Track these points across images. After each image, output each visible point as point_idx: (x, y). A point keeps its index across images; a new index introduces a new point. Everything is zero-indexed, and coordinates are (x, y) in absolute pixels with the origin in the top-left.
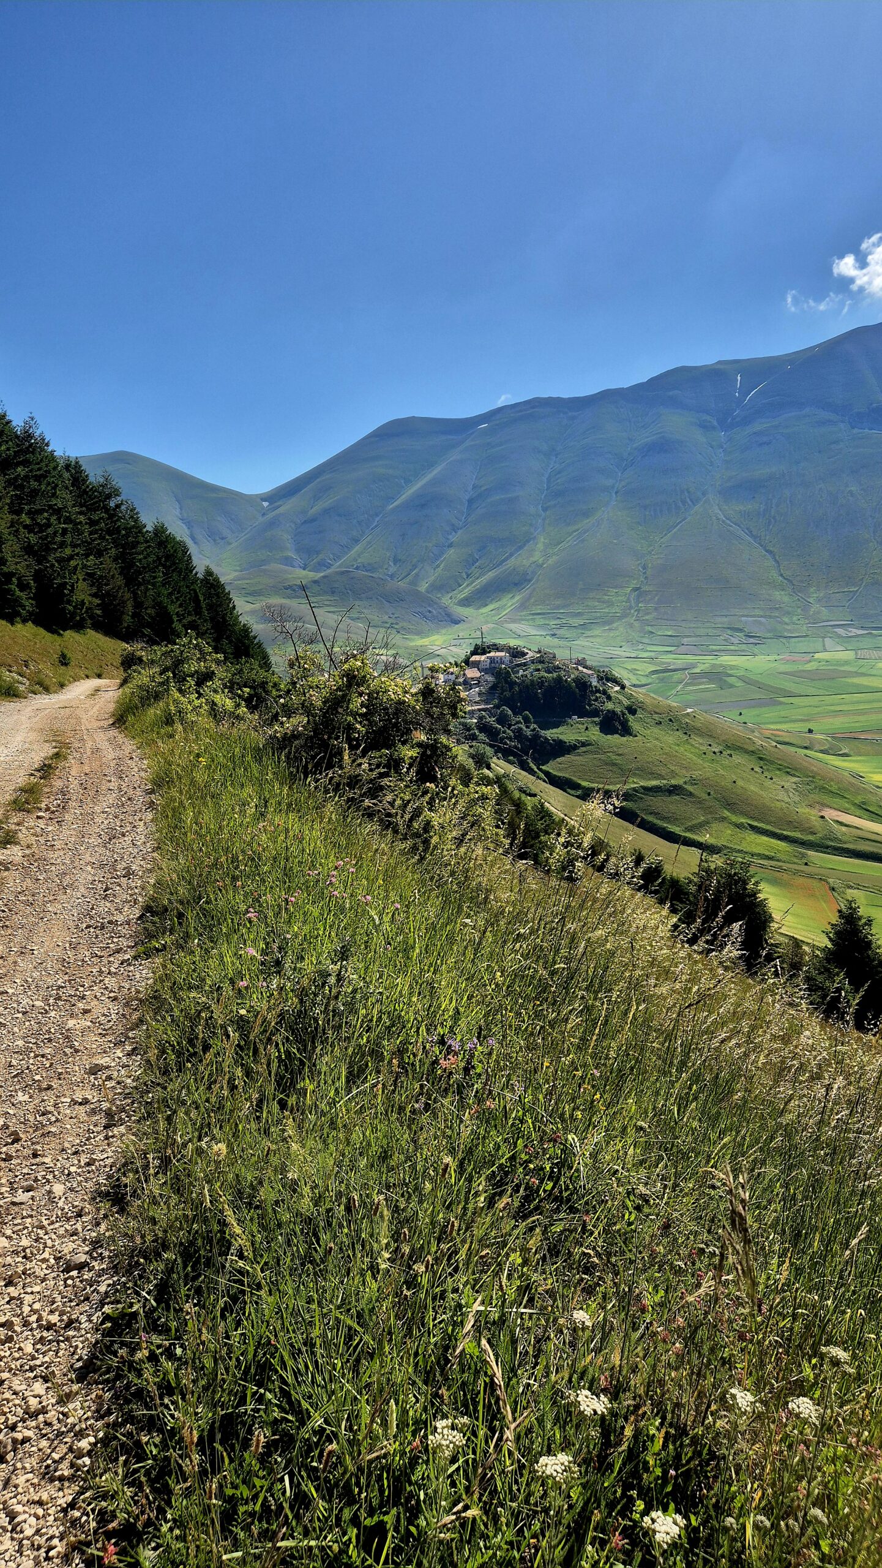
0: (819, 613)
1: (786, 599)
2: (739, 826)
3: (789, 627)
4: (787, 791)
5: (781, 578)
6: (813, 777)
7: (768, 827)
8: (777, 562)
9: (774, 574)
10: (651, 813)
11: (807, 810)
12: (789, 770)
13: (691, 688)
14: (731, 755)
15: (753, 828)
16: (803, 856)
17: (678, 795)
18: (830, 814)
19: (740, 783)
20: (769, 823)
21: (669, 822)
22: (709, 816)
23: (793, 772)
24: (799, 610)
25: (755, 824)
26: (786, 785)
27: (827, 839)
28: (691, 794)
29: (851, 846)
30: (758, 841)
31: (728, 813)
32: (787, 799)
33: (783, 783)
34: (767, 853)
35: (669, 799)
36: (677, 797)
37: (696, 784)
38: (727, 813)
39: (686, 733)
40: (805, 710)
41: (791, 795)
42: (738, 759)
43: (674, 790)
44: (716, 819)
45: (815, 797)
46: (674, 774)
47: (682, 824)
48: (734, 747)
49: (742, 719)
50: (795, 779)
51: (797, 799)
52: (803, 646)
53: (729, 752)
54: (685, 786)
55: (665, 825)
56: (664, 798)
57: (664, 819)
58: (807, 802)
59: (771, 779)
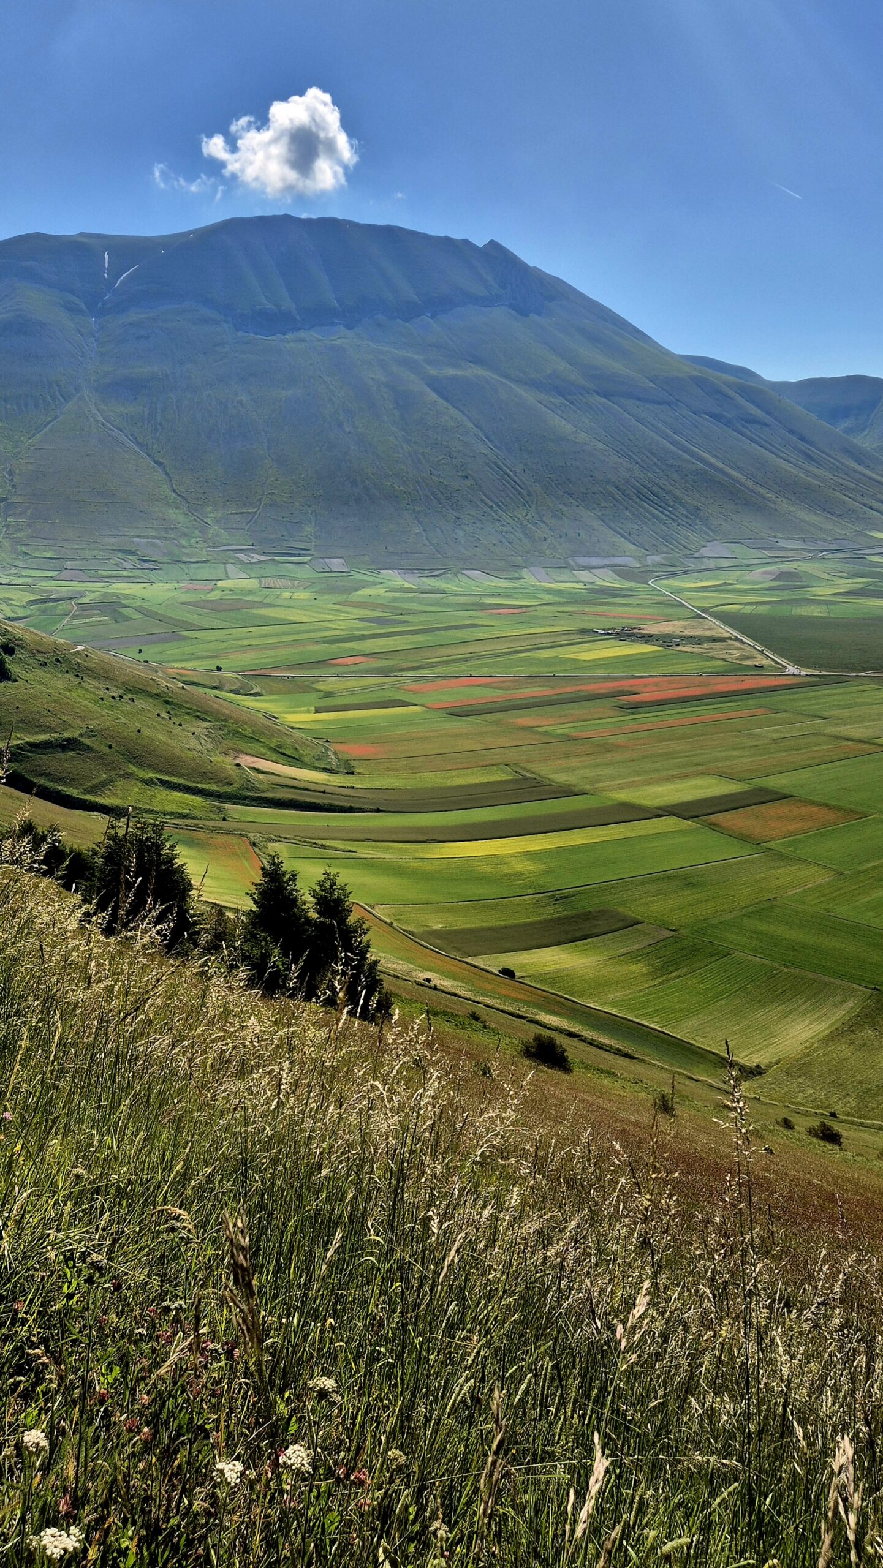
0: (217, 535)
1: (181, 518)
2: (148, 782)
3: (186, 551)
4: (199, 738)
5: (174, 495)
6: (226, 721)
7: (181, 781)
8: (167, 474)
9: (165, 489)
10: (41, 775)
11: (222, 758)
12: (199, 713)
13: (82, 621)
14: (133, 700)
15: (163, 783)
16: (221, 810)
17: (73, 750)
18: (246, 761)
19: (146, 732)
20: (182, 776)
21: (65, 784)
22: (113, 773)
23: (204, 716)
24: (197, 532)
25: (166, 778)
26: (198, 731)
27: (244, 789)
28: (89, 749)
29: (270, 795)
30: (169, 798)
31: (134, 769)
32: (199, 748)
33: (193, 729)
34: (180, 811)
35: (62, 756)
36: (72, 753)
37: (93, 736)
38: (132, 768)
39: (77, 676)
40: (212, 646)
41: (203, 741)
42: (141, 703)
43: (69, 745)
44: (120, 776)
45: (228, 743)
46: (66, 725)
47: (81, 785)
48: (136, 690)
49: (142, 657)
50: (206, 724)
51: (210, 746)
52: (205, 572)
53: (130, 696)
54: (82, 739)
55: (60, 788)
56: (57, 755)
57: (59, 780)
58: (220, 749)
59: (180, 725)
